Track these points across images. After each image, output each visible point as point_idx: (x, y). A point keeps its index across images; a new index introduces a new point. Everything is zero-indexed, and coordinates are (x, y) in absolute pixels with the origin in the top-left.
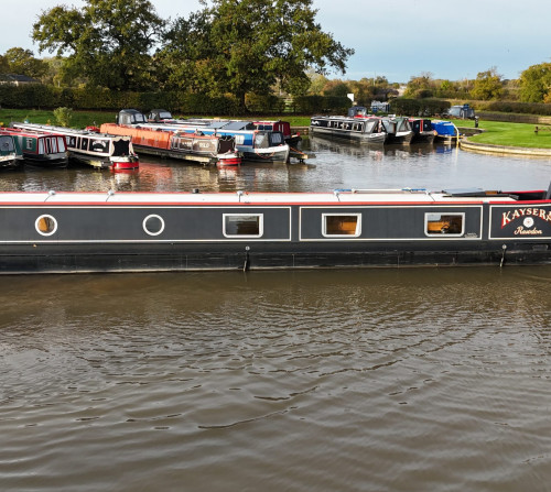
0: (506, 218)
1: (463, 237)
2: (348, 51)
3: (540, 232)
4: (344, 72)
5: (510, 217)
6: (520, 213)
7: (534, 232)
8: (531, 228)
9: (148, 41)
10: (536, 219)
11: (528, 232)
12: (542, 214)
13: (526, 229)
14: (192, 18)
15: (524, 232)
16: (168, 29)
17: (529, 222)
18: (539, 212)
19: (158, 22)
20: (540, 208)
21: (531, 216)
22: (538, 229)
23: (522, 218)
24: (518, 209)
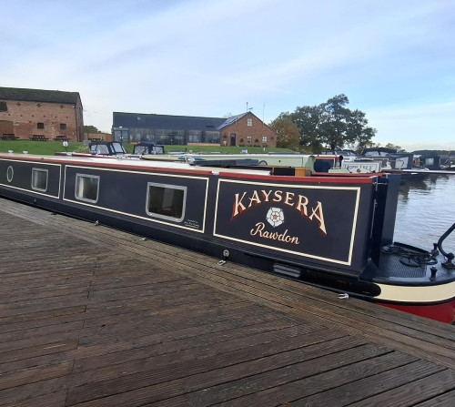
0: (238, 204)
1: (182, 224)
3: (295, 240)
5: (246, 202)
6: (262, 197)
7: (283, 238)
8: (280, 229)
10: (290, 212)
11: (272, 236)
12: (302, 205)
13: (269, 228)
15: (266, 235)
17: (275, 217)
18: (295, 200)
20: (298, 191)
21: (281, 205)
22: (291, 234)
24: (259, 188)
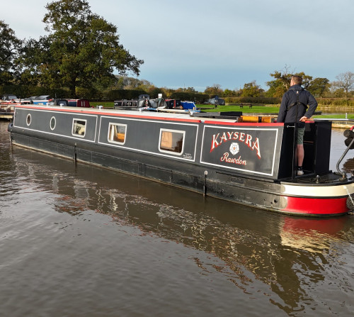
0: (215, 141)
1: (182, 156)
2: (140, 61)
3: (244, 162)
4: (138, 75)
5: (219, 140)
6: (228, 137)
7: (238, 161)
9: (10, 54)
10: (243, 146)
11: (233, 161)
12: (249, 141)
14: (41, 40)
15: (229, 160)
16: (23, 46)
17: (235, 148)
18: (245, 137)
19: (17, 42)
20: (247, 132)
21: (237, 141)
22: (243, 159)
23: (229, 142)
24: (226, 131)
